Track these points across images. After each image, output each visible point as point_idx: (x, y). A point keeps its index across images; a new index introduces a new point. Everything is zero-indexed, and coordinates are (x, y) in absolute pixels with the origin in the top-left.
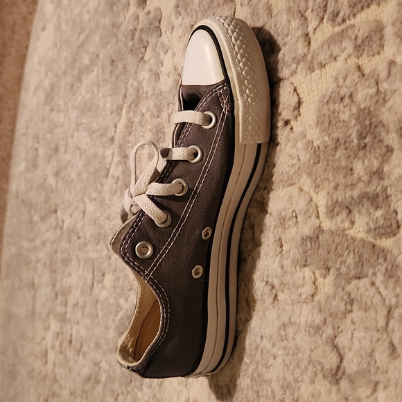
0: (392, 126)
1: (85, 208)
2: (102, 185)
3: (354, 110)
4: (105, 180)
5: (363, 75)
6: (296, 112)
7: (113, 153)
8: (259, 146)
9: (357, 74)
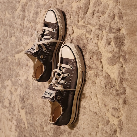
0: (88, 50)
1: (5, 14)
2: (14, 12)
3: (83, 43)
4: (15, 12)
5: (86, 37)
6: (72, 34)
7: (19, 6)
8: (63, 35)
9: (85, 36)
